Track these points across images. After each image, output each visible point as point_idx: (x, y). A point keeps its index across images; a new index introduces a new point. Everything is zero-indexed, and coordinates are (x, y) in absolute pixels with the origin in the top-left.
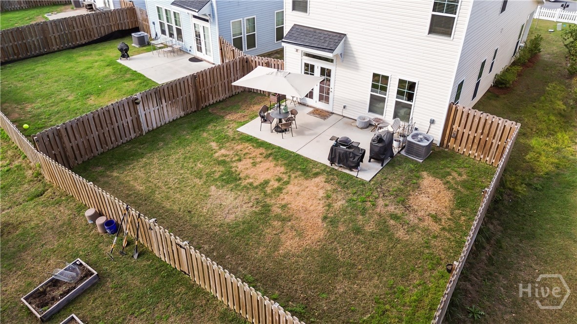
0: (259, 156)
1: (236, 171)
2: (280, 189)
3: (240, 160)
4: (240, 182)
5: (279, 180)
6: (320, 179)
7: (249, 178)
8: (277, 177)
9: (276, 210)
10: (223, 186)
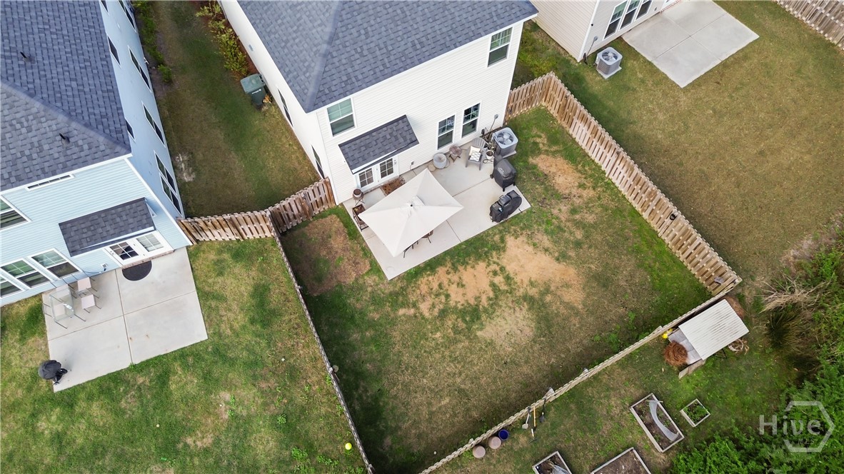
0: (449, 276)
1: (462, 305)
2: (508, 278)
3: (448, 296)
4: (481, 307)
5: (495, 273)
6: (510, 241)
7: (479, 297)
8: (491, 274)
9: (533, 292)
10: (482, 324)
